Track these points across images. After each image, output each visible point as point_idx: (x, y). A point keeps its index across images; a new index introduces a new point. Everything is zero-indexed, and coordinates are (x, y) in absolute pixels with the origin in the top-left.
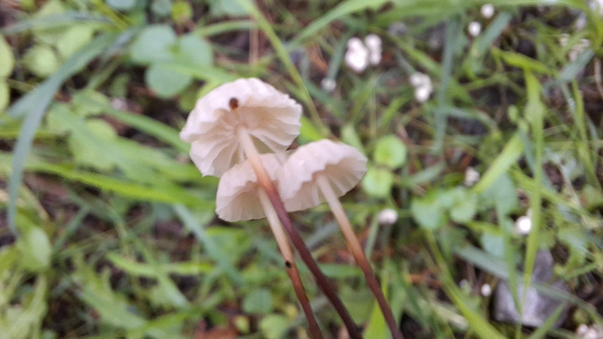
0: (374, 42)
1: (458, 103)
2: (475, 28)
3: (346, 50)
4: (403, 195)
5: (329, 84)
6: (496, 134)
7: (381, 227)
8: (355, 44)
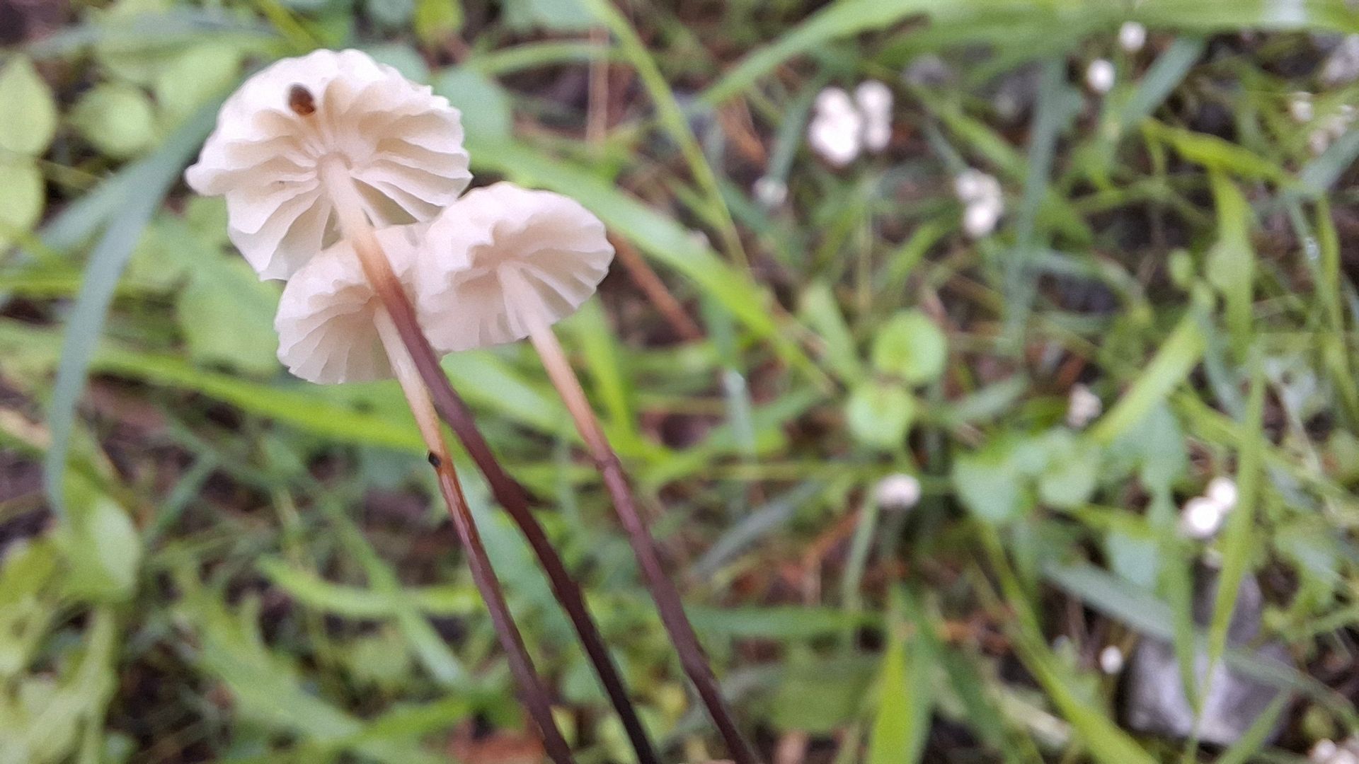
0: (876, 98)
1: (1059, 241)
2: (1101, 75)
3: (811, 115)
4: (932, 445)
5: (771, 190)
6: (1140, 314)
7: (884, 514)
8: (833, 103)
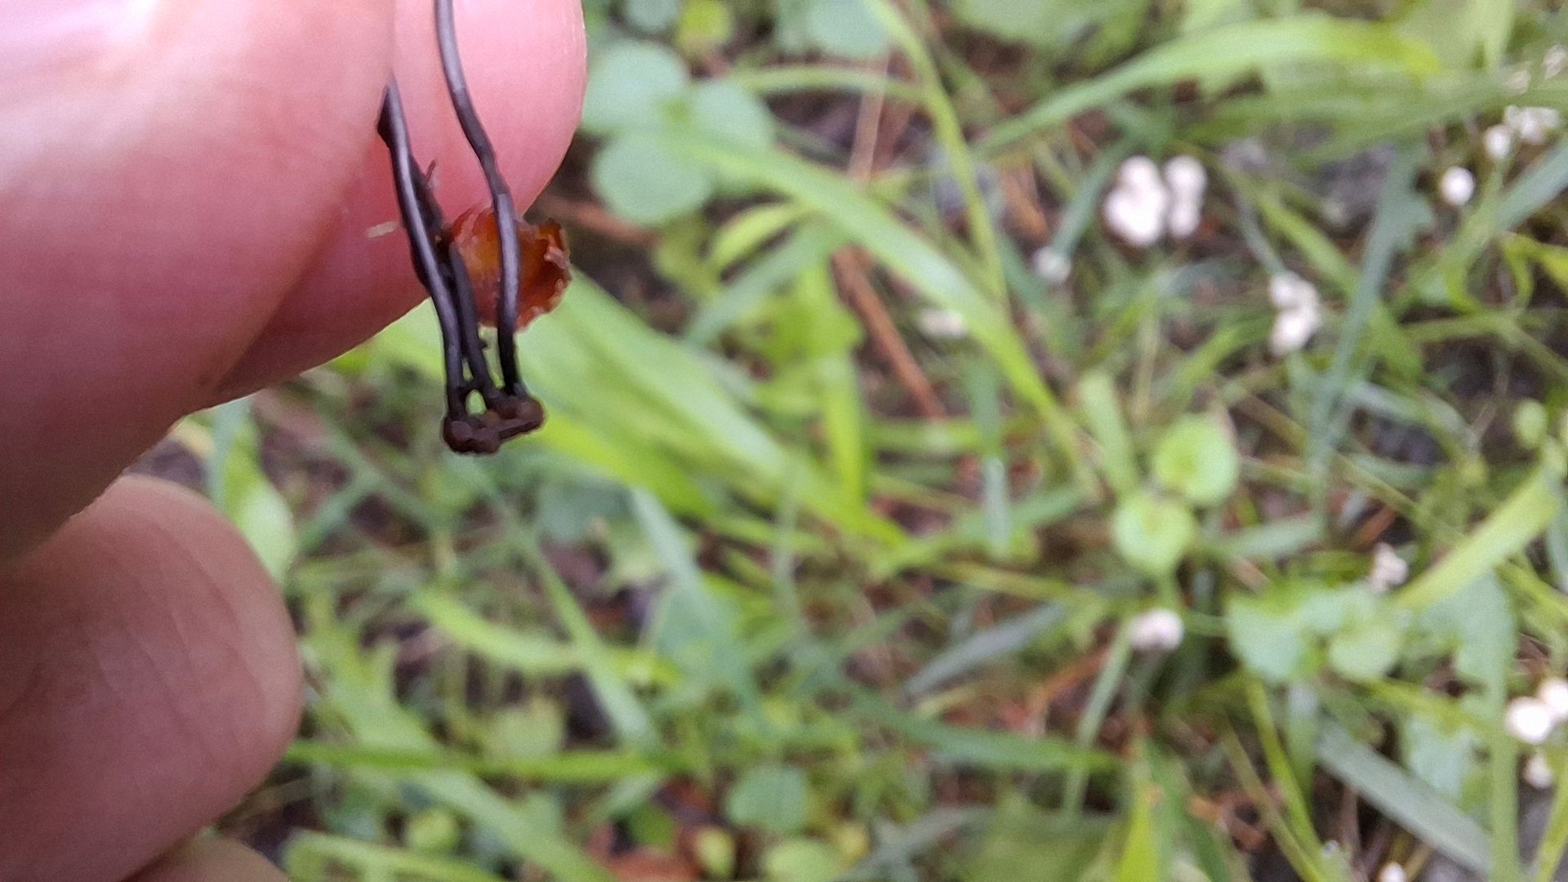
0: (1187, 176)
1: (1380, 374)
2: (1457, 185)
3: (1109, 188)
4: (1202, 582)
5: (1054, 263)
6: (1472, 470)
7: (1137, 657)
8: (1140, 173)
